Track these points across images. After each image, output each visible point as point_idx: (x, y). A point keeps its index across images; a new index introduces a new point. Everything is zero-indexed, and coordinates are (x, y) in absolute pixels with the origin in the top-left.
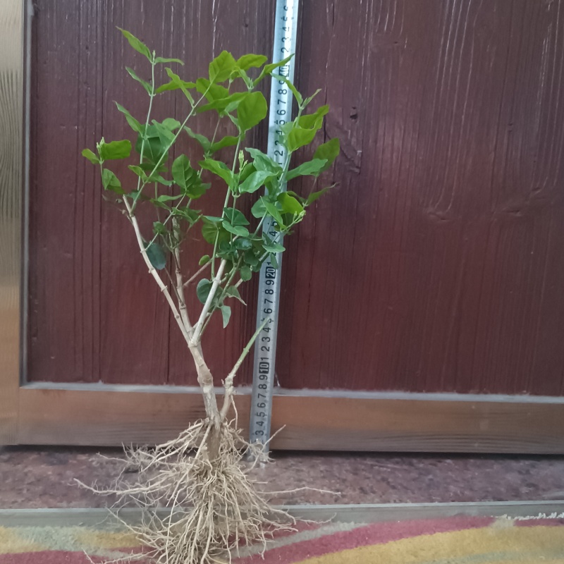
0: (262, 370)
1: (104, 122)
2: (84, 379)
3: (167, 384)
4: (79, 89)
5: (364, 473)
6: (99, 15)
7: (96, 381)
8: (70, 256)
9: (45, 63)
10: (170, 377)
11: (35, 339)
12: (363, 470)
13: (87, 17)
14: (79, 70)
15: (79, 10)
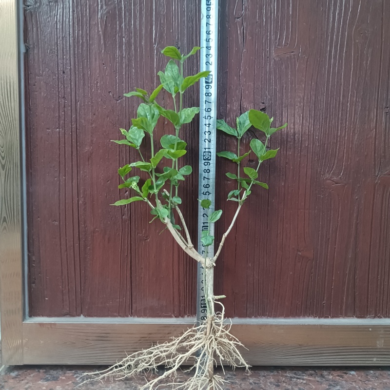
0: (202, 306)
1: (78, 125)
2: (70, 314)
3: (131, 316)
4: (59, 102)
5: (284, 384)
6: (72, 48)
7: (79, 315)
8: (57, 223)
9: (35, 85)
10: (133, 311)
11: (34, 285)
12: (284, 382)
13: (63, 50)
14: (58, 89)
15: (57, 45)
